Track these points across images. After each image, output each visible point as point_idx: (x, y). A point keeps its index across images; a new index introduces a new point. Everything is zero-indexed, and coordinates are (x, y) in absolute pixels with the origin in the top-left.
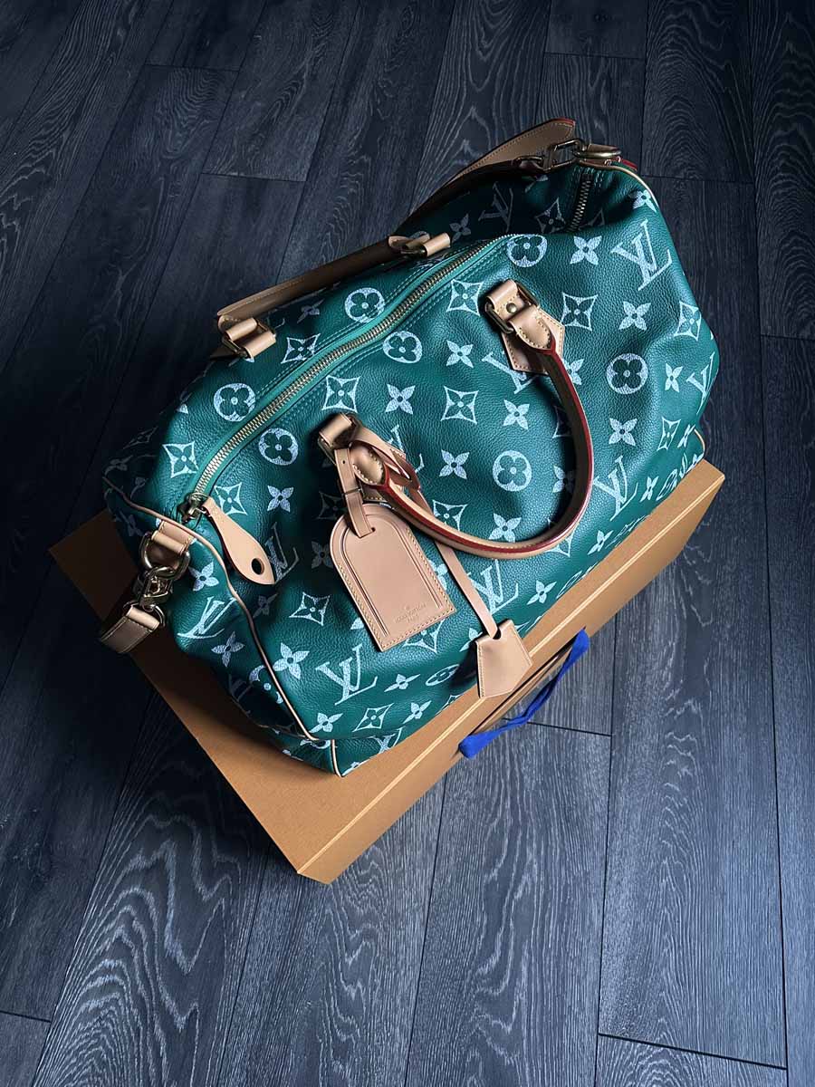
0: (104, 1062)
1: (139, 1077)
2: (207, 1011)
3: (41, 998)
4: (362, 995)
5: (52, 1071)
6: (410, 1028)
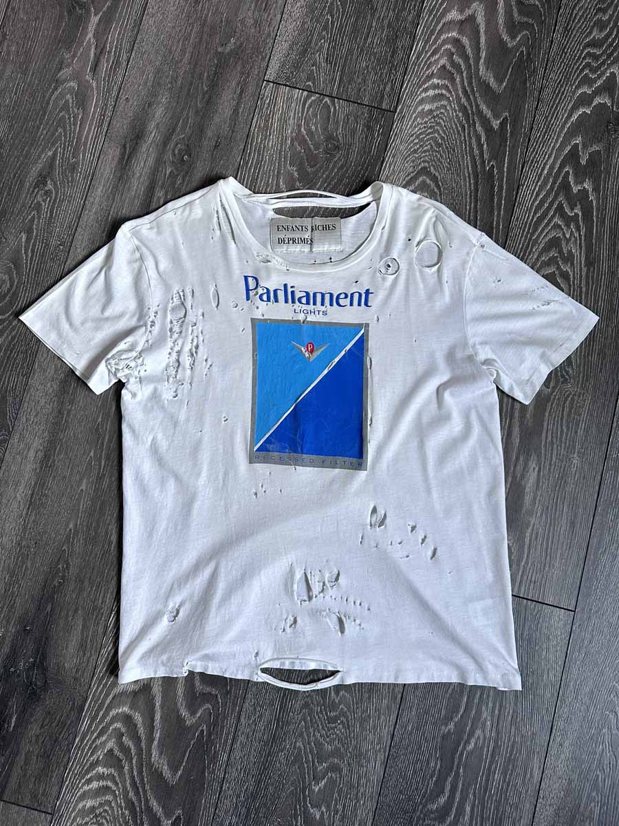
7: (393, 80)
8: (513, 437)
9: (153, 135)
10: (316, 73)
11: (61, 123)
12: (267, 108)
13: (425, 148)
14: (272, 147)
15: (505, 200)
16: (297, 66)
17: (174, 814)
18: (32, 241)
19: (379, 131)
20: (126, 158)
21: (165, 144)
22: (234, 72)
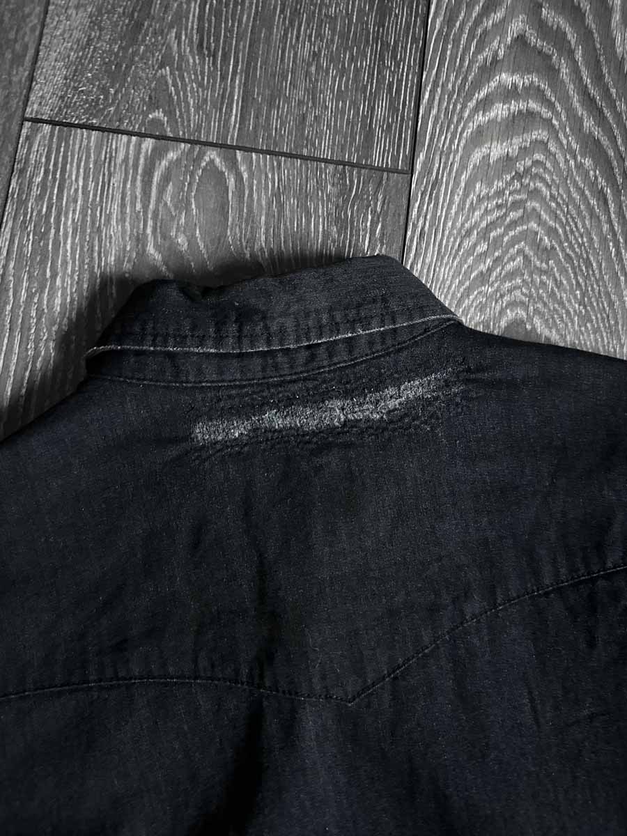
7: (390, 85)
10: (175, 85)
12: (40, 198)
16: (116, 71)
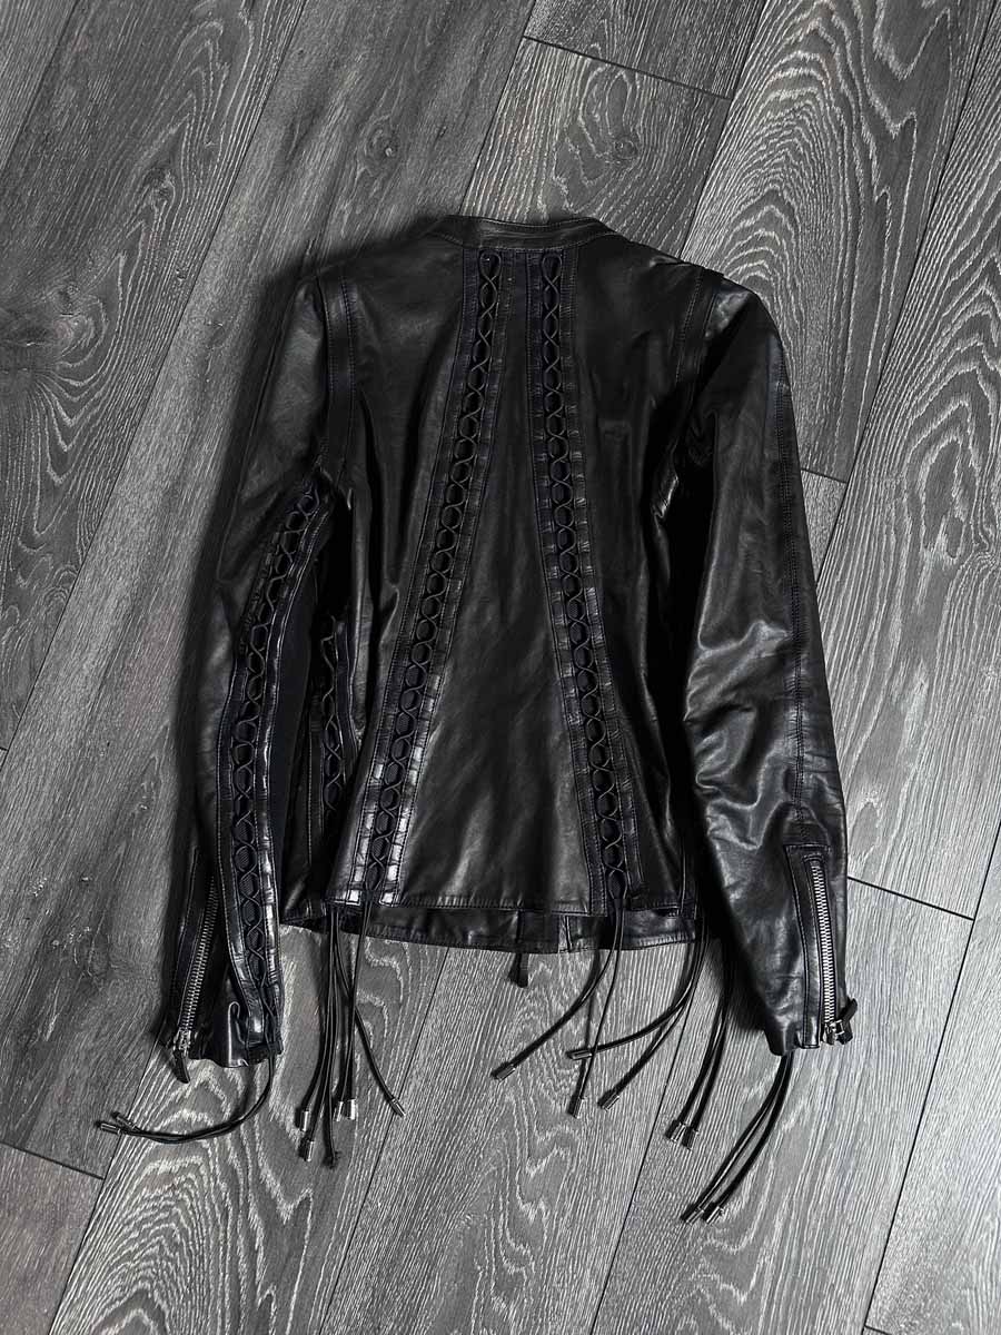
0: (176, 1244)
1: (224, 1271)
2: (323, 1204)
3: (91, 1146)
4: (544, 1219)
5: (104, 1244)
6: (606, 1274)
8: (891, 631)
9: (338, 112)
11: (194, 85)
13: (777, 161)
14: (528, 145)
15: (901, 251)
17: (300, 1194)
18: (135, 268)
19: (703, 129)
20: (294, 146)
21: (357, 128)
22: (476, 20)
